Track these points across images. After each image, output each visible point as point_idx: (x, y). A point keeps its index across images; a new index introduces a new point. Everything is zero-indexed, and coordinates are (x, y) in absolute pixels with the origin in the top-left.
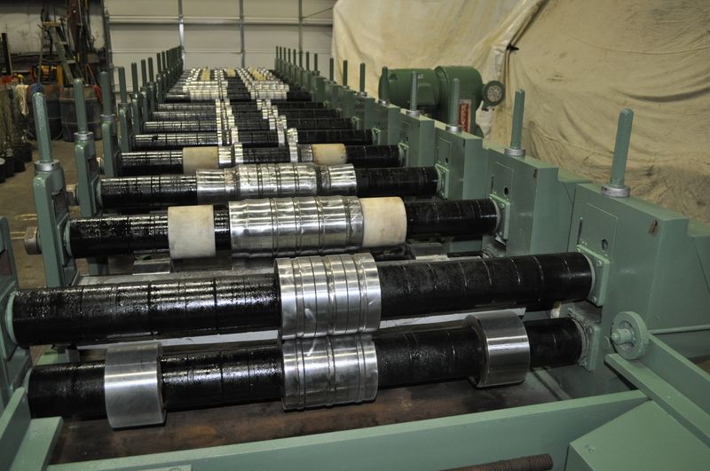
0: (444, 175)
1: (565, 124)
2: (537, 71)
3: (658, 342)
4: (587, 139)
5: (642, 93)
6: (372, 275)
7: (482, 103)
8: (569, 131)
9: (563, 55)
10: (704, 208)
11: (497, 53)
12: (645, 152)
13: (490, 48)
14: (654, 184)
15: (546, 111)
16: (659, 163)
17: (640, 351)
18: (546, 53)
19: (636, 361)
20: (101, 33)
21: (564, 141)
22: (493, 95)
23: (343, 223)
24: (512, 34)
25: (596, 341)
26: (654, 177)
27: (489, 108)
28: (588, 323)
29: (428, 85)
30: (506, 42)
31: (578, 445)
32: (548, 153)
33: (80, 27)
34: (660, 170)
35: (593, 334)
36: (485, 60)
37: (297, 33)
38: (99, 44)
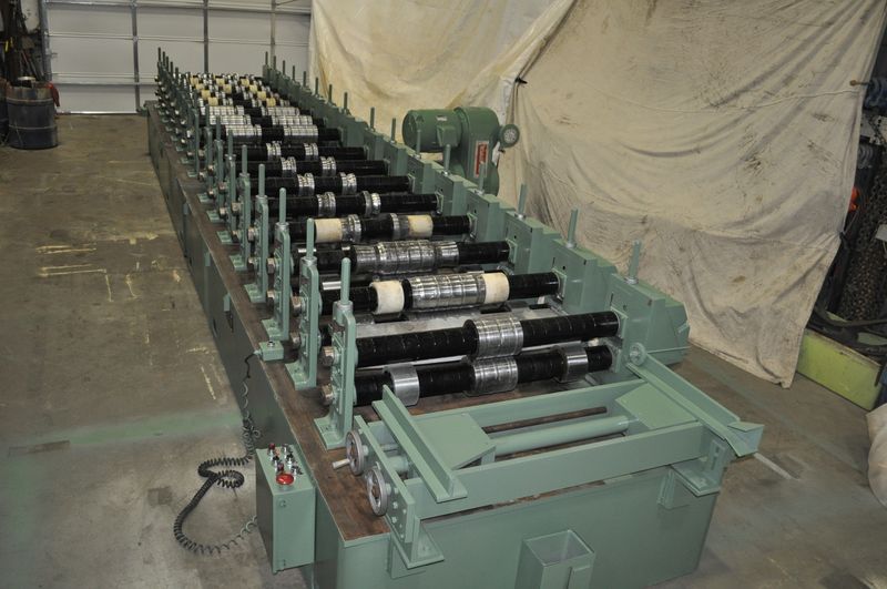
0: (513, 248)
1: (573, 168)
2: (546, 110)
3: (650, 357)
4: (593, 185)
5: (639, 147)
6: (517, 326)
7: (498, 145)
8: (577, 176)
9: (569, 96)
10: (685, 254)
11: (506, 84)
12: (642, 202)
13: (499, 78)
14: (647, 231)
15: (555, 154)
16: (652, 214)
17: (642, 360)
18: (554, 91)
19: (641, 366)
20: (34, 11)
21: (572, 185)
22: (509, 136)
23: (475, 289)
24: (521, 66)
25: (619, 357)
26: (647, 225)
27: (506, 149)
28: (615, 348)
29: (453, 128)
30: (515, 75)
31: (619, 400)
32: (557, 194)
33: (13, 5)
34: (652, 220)
35: (618, 355)
36: (493, 89)
37: (269, 22)
38: (31, 24)
